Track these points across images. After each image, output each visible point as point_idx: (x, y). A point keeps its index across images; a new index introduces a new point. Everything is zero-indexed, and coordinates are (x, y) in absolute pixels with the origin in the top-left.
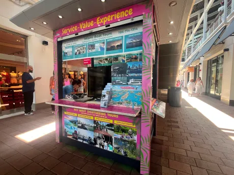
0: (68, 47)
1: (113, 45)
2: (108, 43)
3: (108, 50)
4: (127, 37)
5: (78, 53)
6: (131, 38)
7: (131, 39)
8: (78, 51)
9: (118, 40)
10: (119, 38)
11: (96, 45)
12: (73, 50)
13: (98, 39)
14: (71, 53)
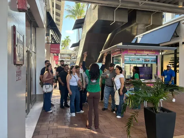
0: (127, 57)
2: (145, 59)
3: (145, 61)
4: (151, 58)
5: (132, 61)
9: (148, 59)
11: (140, 59)
12: (129, 59)
13: (141, 57)
14: (128, 60)
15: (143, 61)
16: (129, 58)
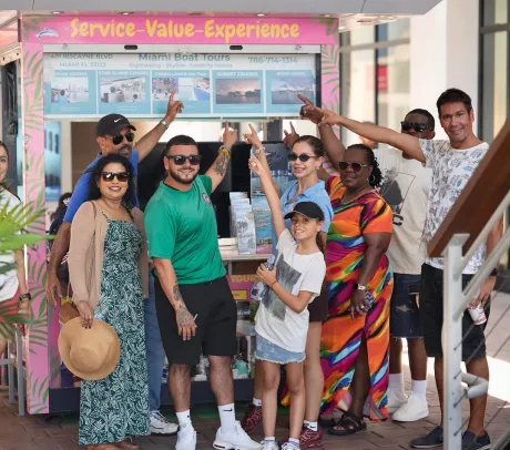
1: (234, 89)
2: (221, 82)
3: (220, 100)
4: (271, 74)
5: (112, 97)
6: (283, 79)
7: (283, 83)
8: (113, 90)
9: (248, 80)
10: (252, 74)
11: (182, 81)
12: (92, 84)
13: (187, 65)
14: (82, 95)
15: (203, 96)
16: (91, 75)
